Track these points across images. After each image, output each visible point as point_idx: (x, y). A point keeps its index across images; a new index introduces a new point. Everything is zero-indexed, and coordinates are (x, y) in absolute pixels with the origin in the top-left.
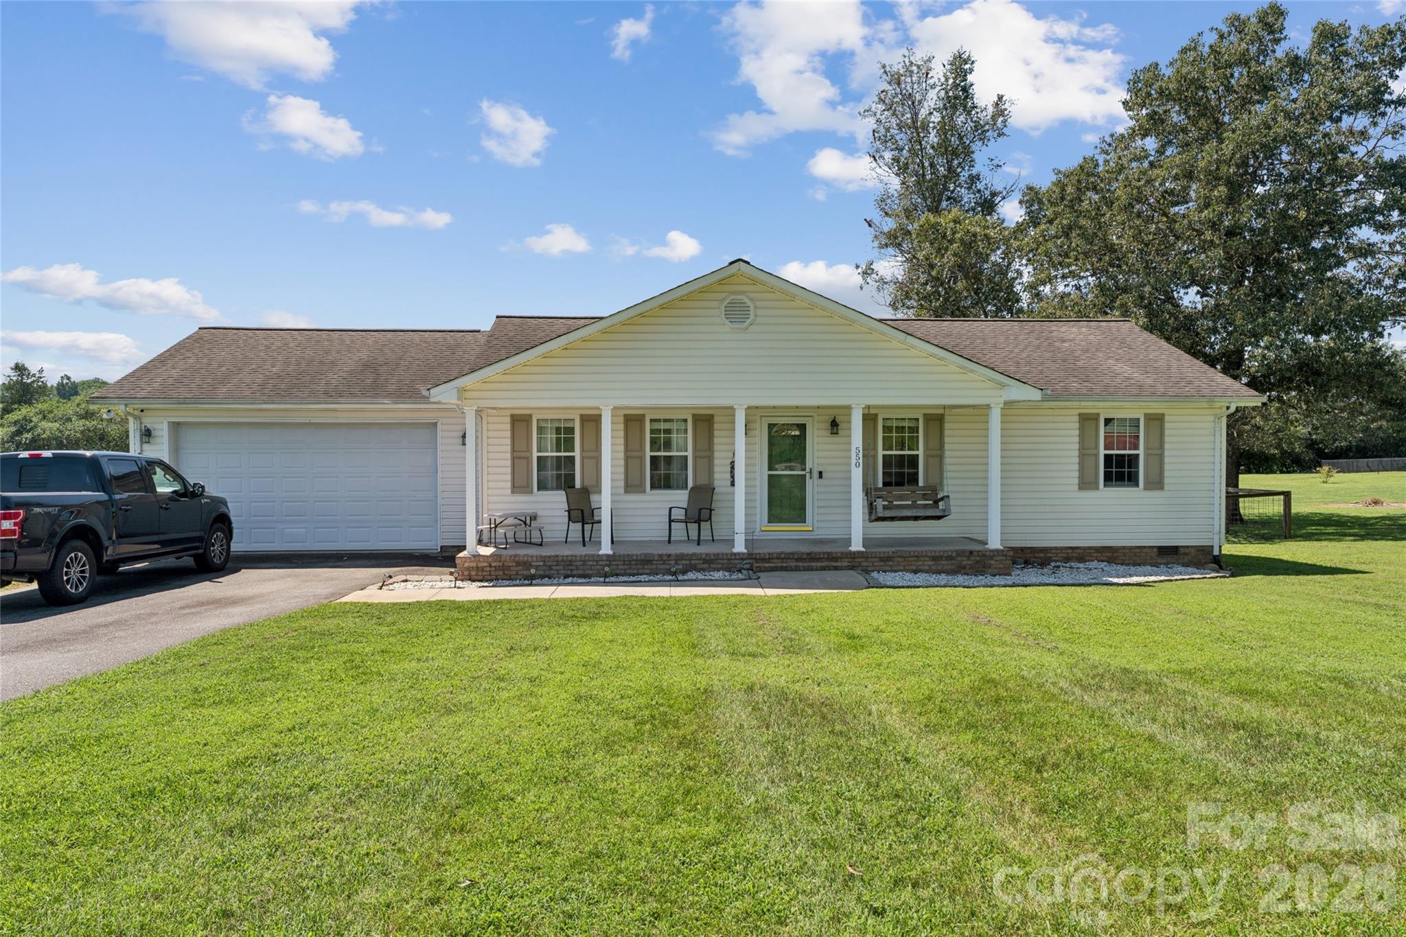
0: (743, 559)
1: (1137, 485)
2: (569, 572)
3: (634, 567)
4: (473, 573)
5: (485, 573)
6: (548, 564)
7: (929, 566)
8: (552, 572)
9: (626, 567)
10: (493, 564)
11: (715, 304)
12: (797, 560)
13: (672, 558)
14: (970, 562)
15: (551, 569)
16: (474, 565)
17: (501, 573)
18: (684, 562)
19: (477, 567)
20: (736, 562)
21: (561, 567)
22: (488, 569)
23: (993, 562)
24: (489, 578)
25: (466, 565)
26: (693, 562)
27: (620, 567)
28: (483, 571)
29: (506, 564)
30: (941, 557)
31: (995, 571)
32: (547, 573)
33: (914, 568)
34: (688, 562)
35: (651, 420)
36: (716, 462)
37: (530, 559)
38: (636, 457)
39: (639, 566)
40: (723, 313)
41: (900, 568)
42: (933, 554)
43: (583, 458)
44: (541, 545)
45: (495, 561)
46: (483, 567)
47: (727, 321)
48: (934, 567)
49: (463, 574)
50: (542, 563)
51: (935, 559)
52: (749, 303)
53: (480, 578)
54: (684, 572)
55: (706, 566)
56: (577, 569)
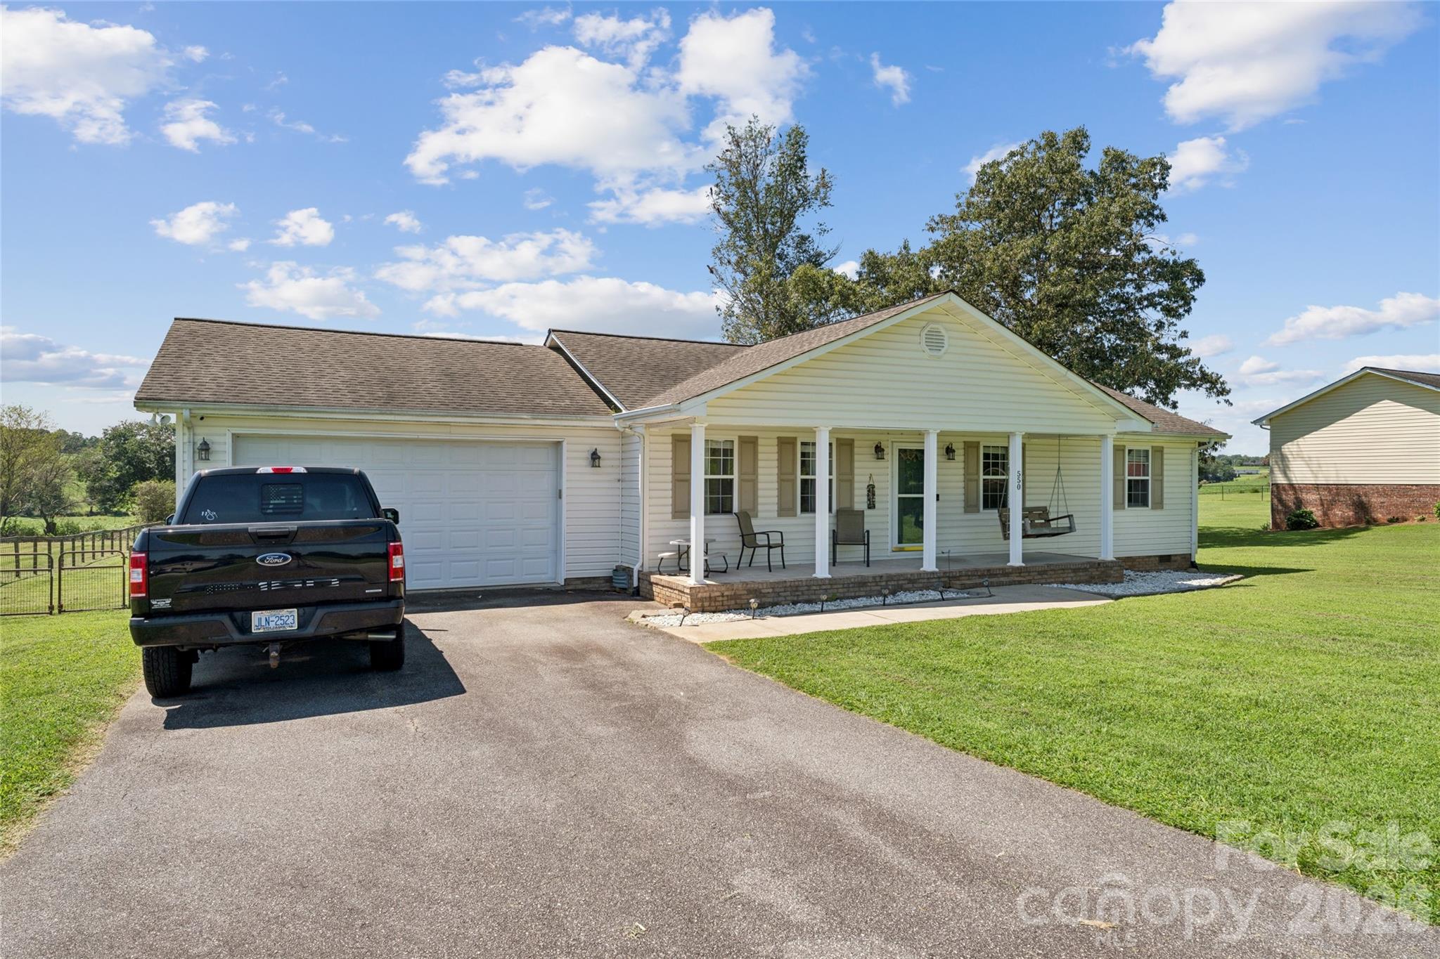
0: (939, 578)
1: (1148, 506)
2: (795, 598)
3: (851, 589)
4: (706, 604)
5: (717, 604)
6: (777, 590)
7: (1072, 577)
8: (780, 599)
9: (845, 590)
10: (726, 593)
11: (917, 331)
12: (980, 577)
13: (884, 579)
14: (1098, 573)
15: (780, 596)
16: (707, 595)
17: (733, 602)
18: (893, 583)
19: (710, 597)
20: (934, 580)
21: (789, 593)
22: (721, 599)
23: (1112, 572)
24: (721, 608)
25: (700, 595)
26: (900, 582)
27: (840, 590)
28: (715, 601)
29: (738, 593)
30: (1079, 569)
31: (1113, 580)
32: (776, 600)
33: (1061, 580)
34: (896, 583)
35: (803, 444)
36: (856, 485)
37: (760, 587)
38: (788, 481)
39: (857, 589)
40: (924, 340)
41: (1053, 580)
42: (1074, 567)
43: (741, 481)
44: (725, 572)
45: (728, 590)
46: (715, 597)
47: (927, 348)
48: (1074, 579)
49: (696, 607)
50: (771, 590)
51: (1075, 571)
52: (944, 332)
53: (713, 609)
54: (894, 593)
55: (910, 585)
56: (803, 594)
